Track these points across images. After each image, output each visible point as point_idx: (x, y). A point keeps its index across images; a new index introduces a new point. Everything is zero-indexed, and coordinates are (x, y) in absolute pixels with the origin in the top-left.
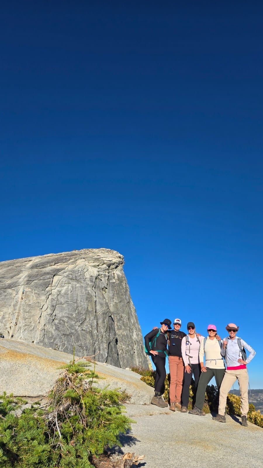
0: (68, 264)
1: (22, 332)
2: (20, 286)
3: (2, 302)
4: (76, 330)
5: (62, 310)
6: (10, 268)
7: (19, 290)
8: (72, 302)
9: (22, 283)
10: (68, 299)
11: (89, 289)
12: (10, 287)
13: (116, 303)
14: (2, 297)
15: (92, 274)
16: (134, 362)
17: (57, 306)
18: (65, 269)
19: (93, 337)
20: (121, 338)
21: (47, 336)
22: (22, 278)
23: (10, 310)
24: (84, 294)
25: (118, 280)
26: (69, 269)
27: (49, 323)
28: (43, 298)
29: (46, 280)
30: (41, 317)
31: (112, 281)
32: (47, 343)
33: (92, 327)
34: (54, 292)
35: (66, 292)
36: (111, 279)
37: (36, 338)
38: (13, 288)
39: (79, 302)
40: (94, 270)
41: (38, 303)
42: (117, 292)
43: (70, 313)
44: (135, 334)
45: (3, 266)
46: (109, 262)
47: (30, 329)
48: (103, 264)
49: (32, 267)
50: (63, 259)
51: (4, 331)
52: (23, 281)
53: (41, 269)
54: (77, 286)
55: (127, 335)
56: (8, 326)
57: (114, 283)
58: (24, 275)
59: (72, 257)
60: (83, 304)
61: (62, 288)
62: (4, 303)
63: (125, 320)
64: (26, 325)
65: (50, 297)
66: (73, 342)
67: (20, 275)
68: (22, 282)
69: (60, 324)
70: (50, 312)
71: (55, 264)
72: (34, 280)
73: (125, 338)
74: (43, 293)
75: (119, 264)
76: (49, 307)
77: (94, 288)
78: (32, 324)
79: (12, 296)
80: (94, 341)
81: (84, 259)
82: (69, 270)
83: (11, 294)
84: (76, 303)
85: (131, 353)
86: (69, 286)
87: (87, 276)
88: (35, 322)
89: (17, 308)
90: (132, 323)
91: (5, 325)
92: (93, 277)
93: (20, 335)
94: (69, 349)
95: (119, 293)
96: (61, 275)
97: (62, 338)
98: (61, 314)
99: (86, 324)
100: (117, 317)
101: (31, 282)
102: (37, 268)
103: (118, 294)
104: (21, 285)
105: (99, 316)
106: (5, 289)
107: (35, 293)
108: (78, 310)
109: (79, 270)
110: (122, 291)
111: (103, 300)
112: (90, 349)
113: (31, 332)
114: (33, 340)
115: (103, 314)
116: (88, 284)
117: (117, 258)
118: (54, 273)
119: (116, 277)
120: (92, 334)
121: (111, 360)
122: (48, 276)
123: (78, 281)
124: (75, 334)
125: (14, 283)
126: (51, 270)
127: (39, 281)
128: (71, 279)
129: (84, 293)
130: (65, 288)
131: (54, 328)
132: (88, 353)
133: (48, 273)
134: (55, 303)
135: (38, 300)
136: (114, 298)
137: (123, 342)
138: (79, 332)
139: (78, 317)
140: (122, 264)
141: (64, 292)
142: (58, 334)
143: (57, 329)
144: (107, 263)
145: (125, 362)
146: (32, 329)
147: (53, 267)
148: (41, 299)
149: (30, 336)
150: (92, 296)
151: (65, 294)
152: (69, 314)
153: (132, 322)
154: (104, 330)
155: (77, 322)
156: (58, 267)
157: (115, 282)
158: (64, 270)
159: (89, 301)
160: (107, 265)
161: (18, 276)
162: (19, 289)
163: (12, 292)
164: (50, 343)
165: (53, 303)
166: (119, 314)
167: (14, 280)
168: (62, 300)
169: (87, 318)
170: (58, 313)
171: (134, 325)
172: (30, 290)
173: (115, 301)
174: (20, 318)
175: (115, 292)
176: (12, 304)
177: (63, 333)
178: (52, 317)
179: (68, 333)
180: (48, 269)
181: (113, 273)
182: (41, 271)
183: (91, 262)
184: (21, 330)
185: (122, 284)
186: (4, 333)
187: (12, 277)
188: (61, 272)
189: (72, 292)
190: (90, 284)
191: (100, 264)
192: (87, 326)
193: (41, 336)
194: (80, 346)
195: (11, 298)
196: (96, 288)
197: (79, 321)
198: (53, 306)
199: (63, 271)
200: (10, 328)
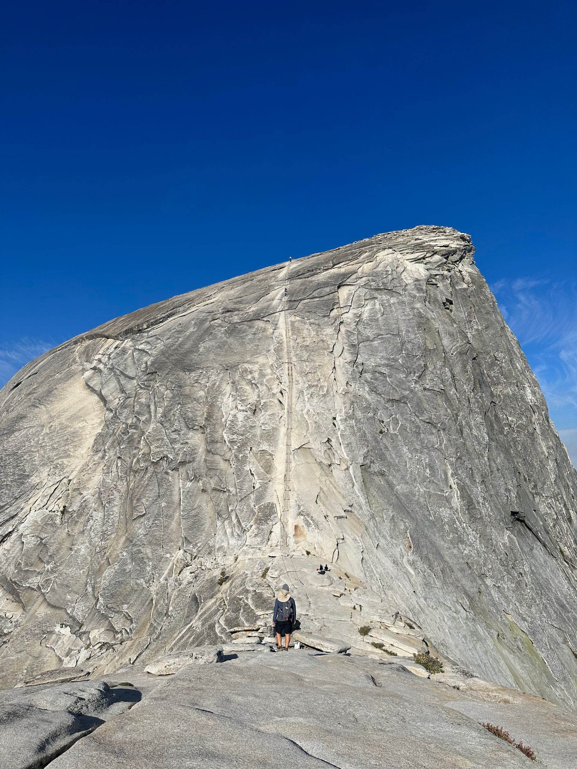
0: (361, 262)
1: (306, 399)
2: (277, 314)
3: (252, 345)
4: (412, 391)
5: (373, 352)
6: (247, 284)
7: (278, 321)
8: (389, 336)
9: (280, 308)
10: (381, 330)
11: (418, 305)
12: (257, 317)
13: (477, 330)
14: (249, 338)
15: (416, 276)
16: (539, 449)
17: (361, 345)
18: (357, 272)
19: (450, 402)
20: (503, 401)
21: (357, 405)
22: (277, 298)
23: (271, 360)
24: (412, 317)
25: (472, 282)
26: (365, 271)
27: (354, 379)
28: (329, 330)
29: (326, 298)
30: (335, 368)
31: (460, 287)
32: (362, 420)
33: (443, 381)
34: (348, 317)
35: (372, 316)
36: (457, 283)
37: (338, 411)
38: (265, 319)
39: (404, 333)
40: (417, 267)
41: (323, 341)
42: (477, 308)
43: (392, 357)
44: (530, 391)
45: (234, 283)
46: (445, 248)
47: (321, 393)
48: (433, 255)
49: (291, 277)
50: (347, 255)
51: (271, 400)
52: (280, 303)
53: (308, 277)
54: (392, 301)
55: (514, 394)
56: (276, 390)
57: (465, 290)
58: (279, 292)
59: (363, 248)
60: (413, 336)
61: (363, 309)
62: (255, 348)
63: (503, 364)
64: (310, 386)
65: (343, 329)
66: (411, 414)
67: (272, 294)
68: (279, 306)
69: (376, 379)
70: (350, 358)
71: (334, 265)
72: (301, 300)
73: (511, 402)
74: (327, 322)
75: (465, 253)
76: (346, 348)
77: (427, 302)
78: (322, 384)
79: (268, 333)
80: (454, 410)
81: (390, 248)
82: (366, 273)
83: (264, 330)
84: (398, 335)
85: (528, 431)
86: (374, 305)
87: (407, 280)
88: (327, 379)
89: (284, 353)
90: (519, 371)
91: (270, 389)
92: (421, 280)
93: (305, 406)
94: (408, 429)
95: (480, 309)
96: (352, 285)
97: (387, 408)
98: (372, 360)
99: (429, 378)
100: (485, 358)
101: (297, 303)
102: (301, 276)
103: (479, 311)
104: (278, 310)
105: (452, 359)
106: (251, 320)
107: (311, 324)
108: (407, 349)
109: (387, 271)
110: (486, 305)
111: (453, 326)
112: (450, 428)
113: (325, 398)
114: (334, 416)
115: (461, 353)
116: (415, 297)
117: (458, 240)
118: (337, 282)
119: (467, 278)
120: (446, 396)
121: (497, 447)
122: (327, 290)
123: (391, 292)
124: (412, 397)
125: (263, 309)
126: (330, 278)
127: (312, 300)
128: (377, 290)
129: (409, 315)
130: (369, 307)
131: (367, 389)
132: (450, 435)
133: (326, 284)
134: (355, 339)
135: (321, 336)
136: (471, 321)
137: (509, 409)
138: (420, 394)
139: (409, 365)
140: (470, 251)
141: (369, 316)
142: (378, 401)
143: (373, 390)
144: (441, 251)
145: (519, 449)
146: (325, 392)
147: (332, 271)
148: (325, 333)
149: (324, 406)
150: (428, 319)
151: (371, 320)
152: (389, 359)
153: (519, 368)
154: (470, 386)
155: (410, 373)
156: (342, 270)
157: (467, 289)
158: (356, 274)
159: (425, 329)
160: (442, 255)
161: (268, 297)
162: (276, 319)
163: (264, 325)
164: (368, 419)
165: (352, 339)
166: (488, 353)
167: (262, 303)
168: (369, 333)
169: (428, 364)
170: (367, 360)
171: (524, 375)
172: (298, 318)
173: (476, 327)
174: (294, 374)
175: (471, 308)
176: (272, 348)
177: (388, 398)
178: (357, 367)
179: (397, 398)
180: (322, 276)
181: (456, 269)
182: (311, 282)
183: (407, 253)
184: (303, 396)
185: (484, 290)
186: (272, 404)
187: (257, 300)
188: (352, 278)
189: (383, 314)
190: (417, 295)
191: (427, 255)
192: (433, 380)
193: (348, 405)
194: (428, 423)
195: (267, 338)
196: (431, 303)
197: (415, 373)
198: (353, 346)
199: (354, 277)
200: (280, 394)
